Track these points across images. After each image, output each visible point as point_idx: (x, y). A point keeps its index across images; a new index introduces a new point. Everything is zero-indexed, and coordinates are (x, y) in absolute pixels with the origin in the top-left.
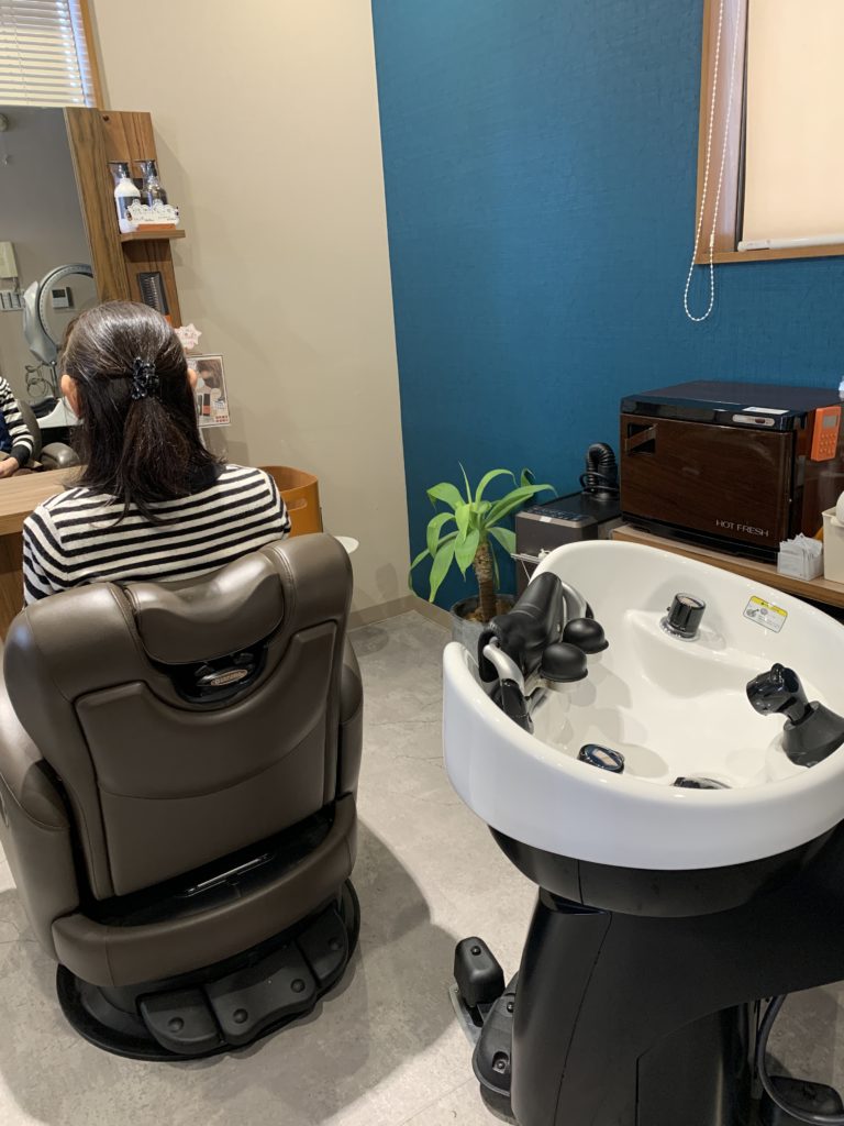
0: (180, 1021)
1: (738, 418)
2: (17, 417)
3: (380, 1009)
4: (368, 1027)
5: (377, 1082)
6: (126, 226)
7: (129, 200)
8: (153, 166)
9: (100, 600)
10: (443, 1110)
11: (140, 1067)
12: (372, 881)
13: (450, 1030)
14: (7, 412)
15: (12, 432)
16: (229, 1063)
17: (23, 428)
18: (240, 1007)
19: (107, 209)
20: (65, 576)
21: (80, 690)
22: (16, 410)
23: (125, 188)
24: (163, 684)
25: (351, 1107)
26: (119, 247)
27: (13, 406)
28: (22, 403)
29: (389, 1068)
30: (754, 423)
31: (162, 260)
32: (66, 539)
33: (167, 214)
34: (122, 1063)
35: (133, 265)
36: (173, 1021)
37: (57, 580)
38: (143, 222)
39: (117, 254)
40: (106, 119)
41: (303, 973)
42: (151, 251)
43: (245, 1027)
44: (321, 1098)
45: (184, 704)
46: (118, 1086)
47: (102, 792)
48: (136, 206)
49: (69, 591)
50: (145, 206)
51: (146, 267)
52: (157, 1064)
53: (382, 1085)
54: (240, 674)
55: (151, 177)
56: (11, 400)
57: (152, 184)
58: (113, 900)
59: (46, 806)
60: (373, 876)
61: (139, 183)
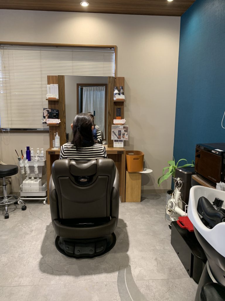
0: (68, 248)
1: (213, 151)
2: (99, 134)
3: (106, 263)
4: (101, 265)
5: (96, 274)
6: (115, 99)
7: (116, 94)
8: (122, 87)
9: (66, 161)
10: (104, 284)
11: (61, 254)
12: (121, 242)
13: (116, 272)
14: (98, 133)
15: (98, 137)
16: (74, 260)
17: (100, 136)
18: (79, 250)
19: (112, 95)
20: (63, 157)
21: (59, 176)
22: (100, 133)
23: (116, 91)
24: (73, 178)
25: (89, 276)
26: (113, 102)
27: (100, 132)
28: (102, 132)
29: (100, 273)
30: (215, 152)
31: (122, 105)
32: (65, 150)
33: (123, 97)
34: (58, 252)
35: (116, 106)
36: (67, 247)
37: (62, 157)
38: (117, 98)
39: (113, 104)
40: (116, 78)
41: (93, 249)
42: (120, 104)
43: (78, 254)
44: (85, 272)
45: (76, 183)
46: (56, 256)
47: (62, 196)
48: (117, 95)
49: (64, 159)
50: (119, 95)
51: (118, 107)
52: (63, 255)
53: (97, 275)
54: (86, 180)
55: (122, 90)
56: (99, 131)
57: (122, 91)
58: (62, 219)
59: (54, 197)
60: (122, 241)
61: (119, 91)
